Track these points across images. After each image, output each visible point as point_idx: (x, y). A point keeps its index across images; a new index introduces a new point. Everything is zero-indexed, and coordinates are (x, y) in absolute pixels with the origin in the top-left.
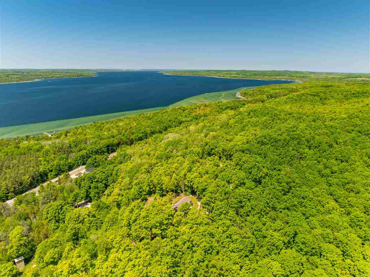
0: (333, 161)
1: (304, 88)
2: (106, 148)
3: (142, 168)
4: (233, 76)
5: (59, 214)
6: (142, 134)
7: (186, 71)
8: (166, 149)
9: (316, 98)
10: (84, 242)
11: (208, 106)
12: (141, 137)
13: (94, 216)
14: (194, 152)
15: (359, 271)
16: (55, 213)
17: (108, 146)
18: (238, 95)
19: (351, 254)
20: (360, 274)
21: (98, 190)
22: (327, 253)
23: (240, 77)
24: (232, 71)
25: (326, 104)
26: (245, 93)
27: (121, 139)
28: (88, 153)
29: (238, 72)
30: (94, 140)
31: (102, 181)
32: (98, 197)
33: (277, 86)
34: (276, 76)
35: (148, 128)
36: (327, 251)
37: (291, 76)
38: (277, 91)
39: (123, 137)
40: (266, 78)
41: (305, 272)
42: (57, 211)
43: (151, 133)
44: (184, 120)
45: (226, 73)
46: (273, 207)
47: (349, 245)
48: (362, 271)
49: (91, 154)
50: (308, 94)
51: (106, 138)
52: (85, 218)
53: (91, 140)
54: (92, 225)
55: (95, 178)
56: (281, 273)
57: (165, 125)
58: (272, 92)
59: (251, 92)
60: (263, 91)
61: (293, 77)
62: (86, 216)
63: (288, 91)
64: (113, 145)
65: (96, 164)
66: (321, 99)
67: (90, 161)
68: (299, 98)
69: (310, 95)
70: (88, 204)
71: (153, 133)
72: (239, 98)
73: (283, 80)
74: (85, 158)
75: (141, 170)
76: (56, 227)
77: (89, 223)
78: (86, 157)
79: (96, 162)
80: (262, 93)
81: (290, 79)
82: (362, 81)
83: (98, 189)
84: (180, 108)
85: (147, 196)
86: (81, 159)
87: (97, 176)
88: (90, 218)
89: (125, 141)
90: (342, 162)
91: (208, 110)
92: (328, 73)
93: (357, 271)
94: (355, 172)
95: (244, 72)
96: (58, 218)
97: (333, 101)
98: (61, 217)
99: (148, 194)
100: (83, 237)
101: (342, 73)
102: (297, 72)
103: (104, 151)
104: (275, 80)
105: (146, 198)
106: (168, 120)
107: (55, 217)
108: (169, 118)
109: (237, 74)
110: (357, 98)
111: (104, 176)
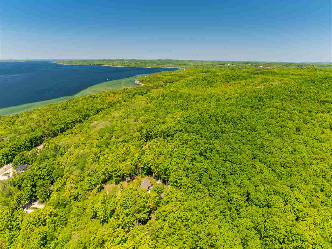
0: (245, 131)
1: (190, 74)
2: (30, 143)
3: (89, 158)
4: (126, 65)
5: (11, 221)
6: (63, 125)
7: (80, 61)
8: (102, 137)
9: (205, 82)
10: (54, 244)
11: (116, 93)
12: (63, 128)
13: (56, 215)
14: (135, 137)
15: (298, 210)
16: (7, 222)
17: (31, 141)
18: (137, 82)
19: (289, 199)
20: (299, 213)
21: (44, 188)
22: (274, 203)
23: (133, 65)
24: (124, 60)
25: (214, 86)
26: (143, 80)
27: (43, 132)
28: (11, 150)
29: (130, 61)
30: (11, 136)
31: (45, 177)
32: (45, 194)
33: (167, 73)
34: (163, 64)
35: (68, 118)
36: (273, 202)
37: (175, 64)
38: (170, 77)
39: (45, 130)
40: (155, 66)
41: (267, 221)
42: (9, 218)
43: (71, 123)
44: (100, 107)
45: (119, 62)
46: (222, 175)
47: (285, 194)
48: (300, 210)
49: (14, 151)
50: (198, 79)
51: (25, 132)
52: (47, 219)
53: (9, 137)
54: (56, 224)
55: (36, 175)
56: (252, 226)
57: (83, 113)
58: (166, 78)
59: (148, 79)
60: (158, 78)
61: (177, 64)
62: (47, 217)
63: (178, 77)
64: (35, 139)
65: (24, 161)
66: (208, 83)
67: (16, 158)
68: (192, 83)
69: (200, 79)
70: (33, 203)
71: (74, 123)
72: (138, 85)
73: (170, 67)
74: (9, 156)
75: (88, 160)
76: (12, 236)
77: (53, 223)
78: (10, 154)
79: (24, 159)
80: (158, 79)
81: (174, 66)
82: (228, 67)
83: (44, 186)
84: (91, 97)
85: (103, 184)
86: (5, 158)
87: (38, 173)
88: (52, 218)
89: (47, 133)
90: (251, 131)
91: (118, 97)
92: (202, 61)
93: (297, 211)
94: (263, 138)
95: (135, 61)
96: (11, 226)
97: (218, 83)
98: (15, 224)
99: (103, 183)
100: (52, 239)
101: (212, 61)
102: (179, 61)
103: (28, 145)
104: (163, 67)
105: (102, 186)
106: (85, 108)
107: (7, 226)
108: (85, 107)
109: (129, 63)
110: (235, 81)
111: (44, 172)
